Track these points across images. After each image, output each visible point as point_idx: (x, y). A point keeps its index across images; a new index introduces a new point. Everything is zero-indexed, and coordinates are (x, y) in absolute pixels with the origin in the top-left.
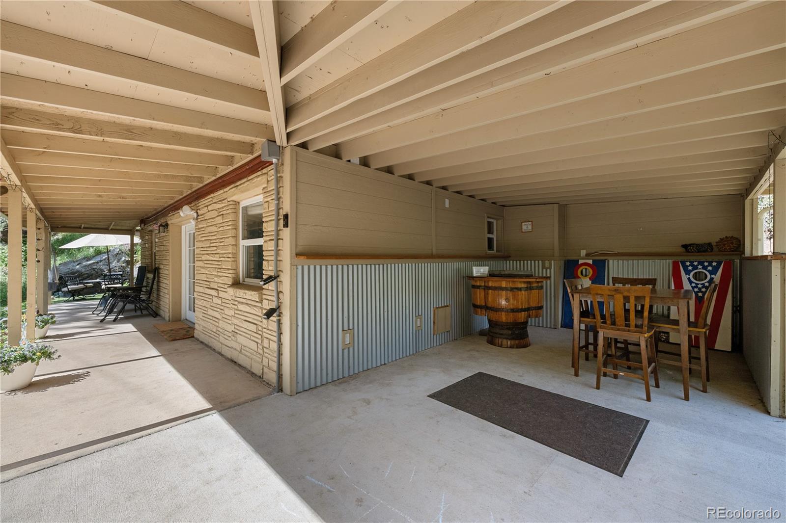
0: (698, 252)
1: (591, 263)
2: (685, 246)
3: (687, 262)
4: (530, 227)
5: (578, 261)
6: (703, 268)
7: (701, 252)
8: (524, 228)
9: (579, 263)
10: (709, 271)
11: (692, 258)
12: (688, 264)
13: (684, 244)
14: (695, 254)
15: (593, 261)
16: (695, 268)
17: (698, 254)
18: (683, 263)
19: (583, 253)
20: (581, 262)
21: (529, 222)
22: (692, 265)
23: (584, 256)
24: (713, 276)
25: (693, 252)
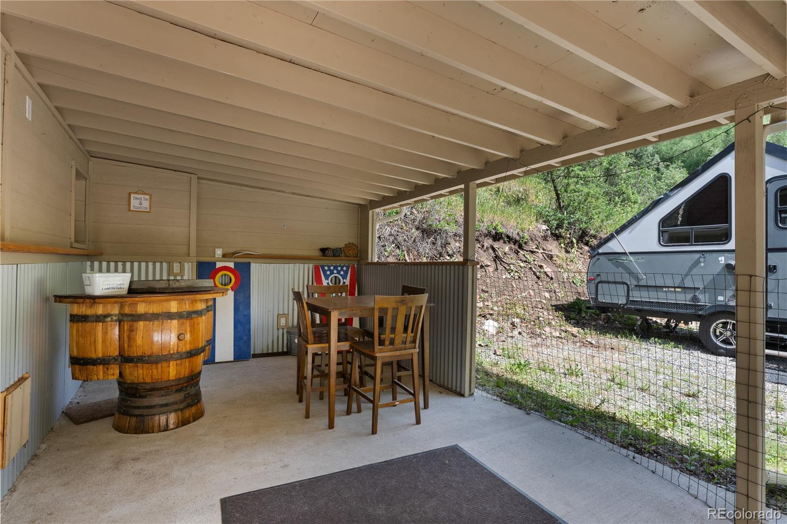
0: (334, 256)
1: (233, 267)
2: (323, 250)
3: (326, 266)
4: (146, 204)
5: (215, 264)
6: (337, 273)
7: (336, 257)
8: (134, 203)
9: (217, 267)
10: (341, 275)
11: (329, 262)
12: (326, 268)
13: (322, 248)
14: (331, 258)
15: (236, 264)
16: (332, 273)
17: (334, 258)
18: (323, 267)
19: (219, 252)
20: (219, 265)
21: (145, 194)
22: (329, 270)
23: (221, 256)
24: (345, 280)
25: (330, 256)
